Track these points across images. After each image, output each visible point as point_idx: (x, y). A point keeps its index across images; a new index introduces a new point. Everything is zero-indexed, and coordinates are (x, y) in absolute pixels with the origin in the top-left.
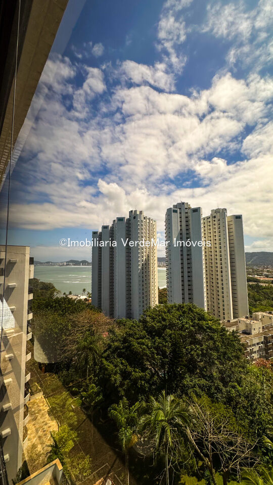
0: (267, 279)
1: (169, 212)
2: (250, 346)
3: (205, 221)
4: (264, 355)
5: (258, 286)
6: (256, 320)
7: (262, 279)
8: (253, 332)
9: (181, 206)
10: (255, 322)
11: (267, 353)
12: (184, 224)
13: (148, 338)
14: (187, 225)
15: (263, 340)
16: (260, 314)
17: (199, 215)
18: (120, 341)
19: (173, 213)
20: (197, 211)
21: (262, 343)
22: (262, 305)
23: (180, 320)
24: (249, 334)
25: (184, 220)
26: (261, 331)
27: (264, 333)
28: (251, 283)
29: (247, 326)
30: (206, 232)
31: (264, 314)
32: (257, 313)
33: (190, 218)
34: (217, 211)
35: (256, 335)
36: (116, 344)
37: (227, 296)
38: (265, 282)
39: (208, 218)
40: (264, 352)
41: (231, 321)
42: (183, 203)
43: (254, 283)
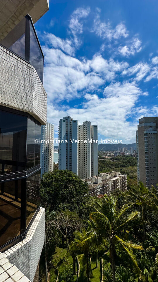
0: (109, 157)
1: (61, 121)
2: (96, 189)
3: (80, 127)
4: (102, 193)
5: (104, 161)
6: (101, 177)
7: (106, 158)
8: (99, 183)
9: (67, 119)
10: (100, 178)
11: (103, 192)
14: (70, 129)
15: (102, 186)
16: (102, 174)
17: (77, 124)
19: (63, 122)
20: (76, 122)
21: (102, 187)
22: (105, 170)
23: (60, 177)
24: (97, 183)
25: (69, 126)
26: (102, 182)
27: (103, 183)
28: (101, 160)
29: (96, 180)
30: (80, 133)
31: (104, 174)
32: (101, 174)
33: (72, 125)
34: (86, 123)
37: (89, 166)
38: (107, 159)
41: (90, 178)
42: (69, 117)
43: (103, 159)
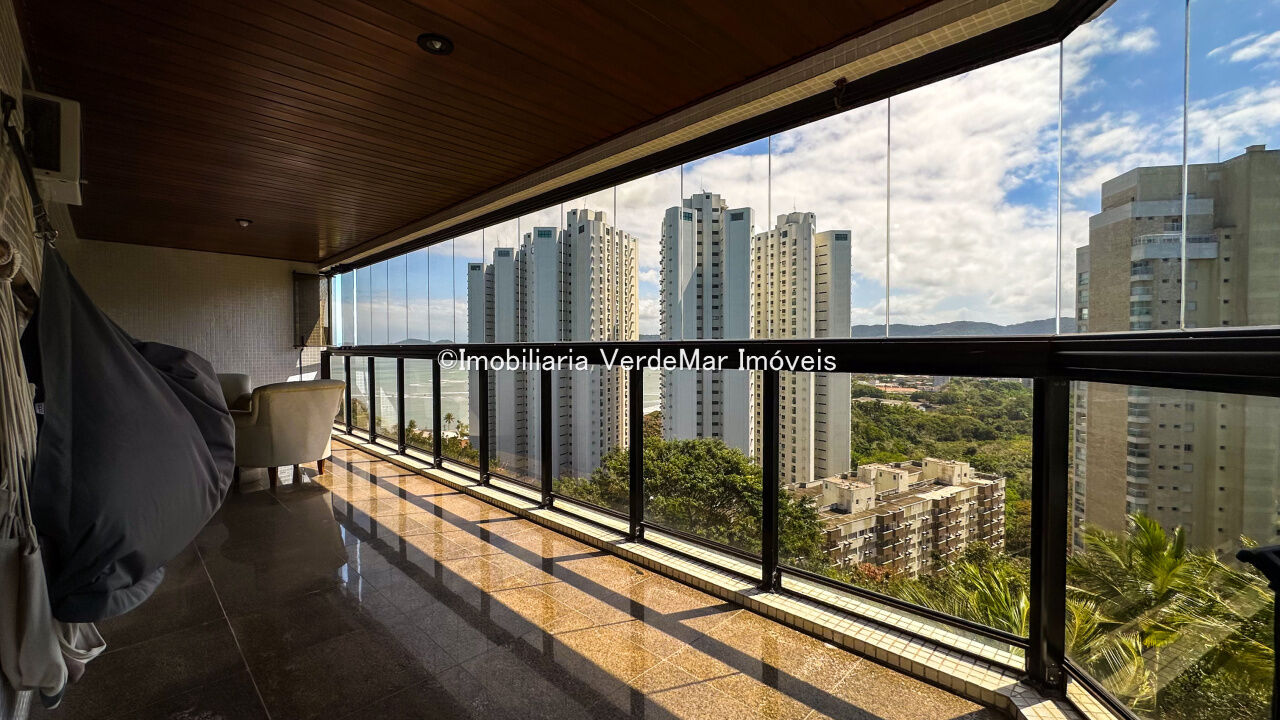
0: (901, 390)
1: (672, 214)
2: (845, 538)
3: (761, 244)
4: (873, 556)
5: (878, 407)
6: (865, 482)
7: (889, 391)
8: (855, 508)
9: (702, 204)
10: (861, 485)
11: (880, 552)
12: (708, 249)
14: (715, 254)
15: (873, 525)
16: (873, 469)
17: (747, 229)
19: (680, 221)
20: (740, 216)
21: (871, 530)
22: (883, 449)
24: (846, 511)
25: (708, 240)
26: (872, 505)
27: (880, 509)
28: (863, 400)
29: (842, 496)
30: (762, 273)
31: (883, 468)
32: (867, 467)
33: (724, 236)
34: (791, 219)
35: (862, 515)
37: (804, 429)
38: (895, 397)
39: (769, 236)
40: (874, 550)
41: (808, 486)
42: (708, 197)
43: (869, 399)
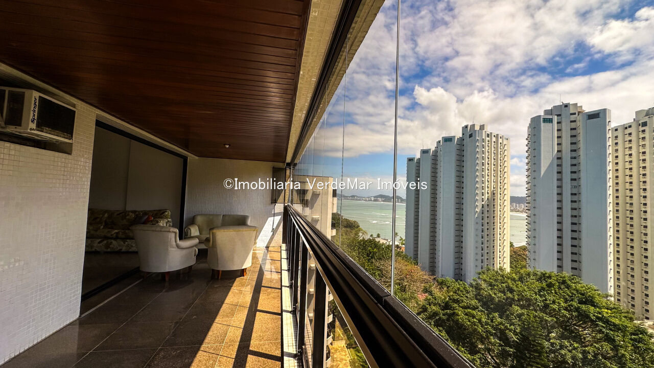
1: (535, 124)
3: (619, 133)
9: (561, 112)
12: (566, 141)
13: (482, 311)
14: (573, 143)
17: (604, 124)
18: (440, 305)
19: (542, 124)
20: (598, 116)
23: (541, 296)
30: (620, 154)
33: (581, 131)
36: (434, 308)
39: (627, 127)
42: (566, 106)
